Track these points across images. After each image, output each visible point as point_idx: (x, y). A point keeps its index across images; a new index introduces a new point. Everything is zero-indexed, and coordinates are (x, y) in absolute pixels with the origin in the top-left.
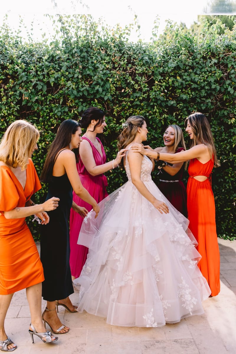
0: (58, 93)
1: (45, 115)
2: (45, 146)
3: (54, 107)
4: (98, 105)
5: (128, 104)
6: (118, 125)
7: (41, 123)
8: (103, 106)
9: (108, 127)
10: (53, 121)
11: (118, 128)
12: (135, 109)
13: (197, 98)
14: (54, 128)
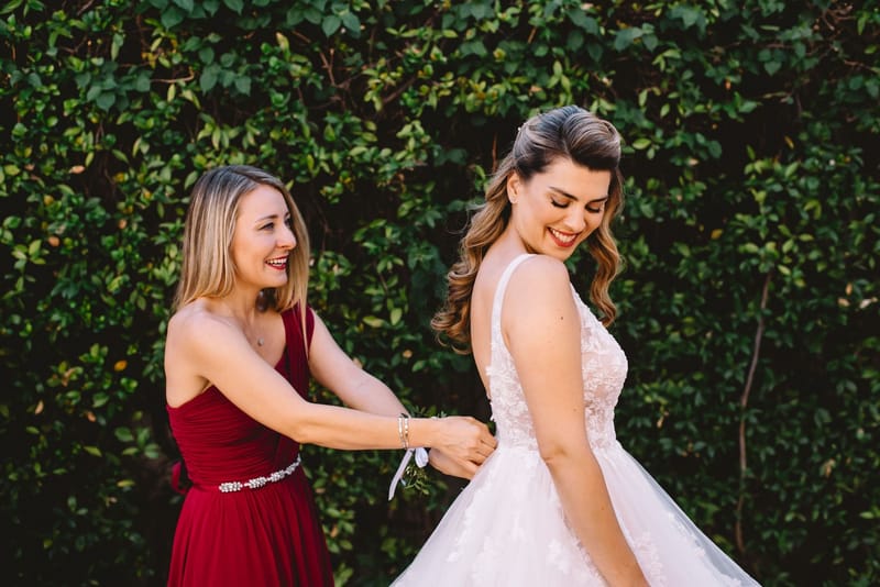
0: (100, 7)
1: (40, 109)
2: (41, 256)
3: (85, 69)
4: (294, 59)
5: (432, 56)
6: (386, 152)
7: (22, 151)
8: (317, 67)
9: (344, 160)
10: (81, 140)
11: (388, 168)
12: (463, 75)
13: (745, 22)
14: (83, 172)
